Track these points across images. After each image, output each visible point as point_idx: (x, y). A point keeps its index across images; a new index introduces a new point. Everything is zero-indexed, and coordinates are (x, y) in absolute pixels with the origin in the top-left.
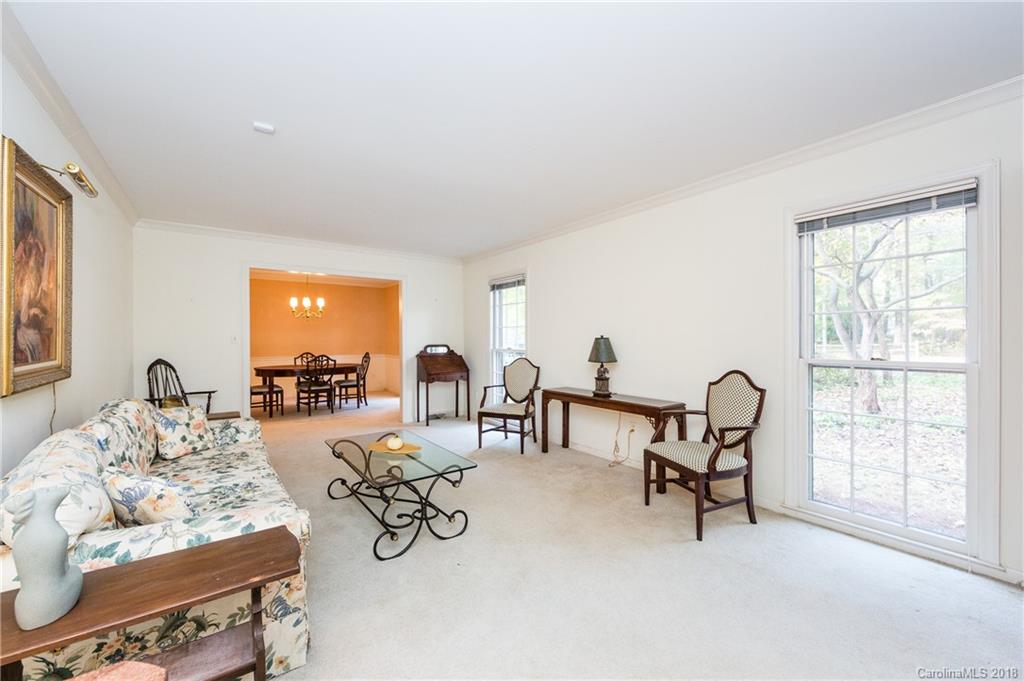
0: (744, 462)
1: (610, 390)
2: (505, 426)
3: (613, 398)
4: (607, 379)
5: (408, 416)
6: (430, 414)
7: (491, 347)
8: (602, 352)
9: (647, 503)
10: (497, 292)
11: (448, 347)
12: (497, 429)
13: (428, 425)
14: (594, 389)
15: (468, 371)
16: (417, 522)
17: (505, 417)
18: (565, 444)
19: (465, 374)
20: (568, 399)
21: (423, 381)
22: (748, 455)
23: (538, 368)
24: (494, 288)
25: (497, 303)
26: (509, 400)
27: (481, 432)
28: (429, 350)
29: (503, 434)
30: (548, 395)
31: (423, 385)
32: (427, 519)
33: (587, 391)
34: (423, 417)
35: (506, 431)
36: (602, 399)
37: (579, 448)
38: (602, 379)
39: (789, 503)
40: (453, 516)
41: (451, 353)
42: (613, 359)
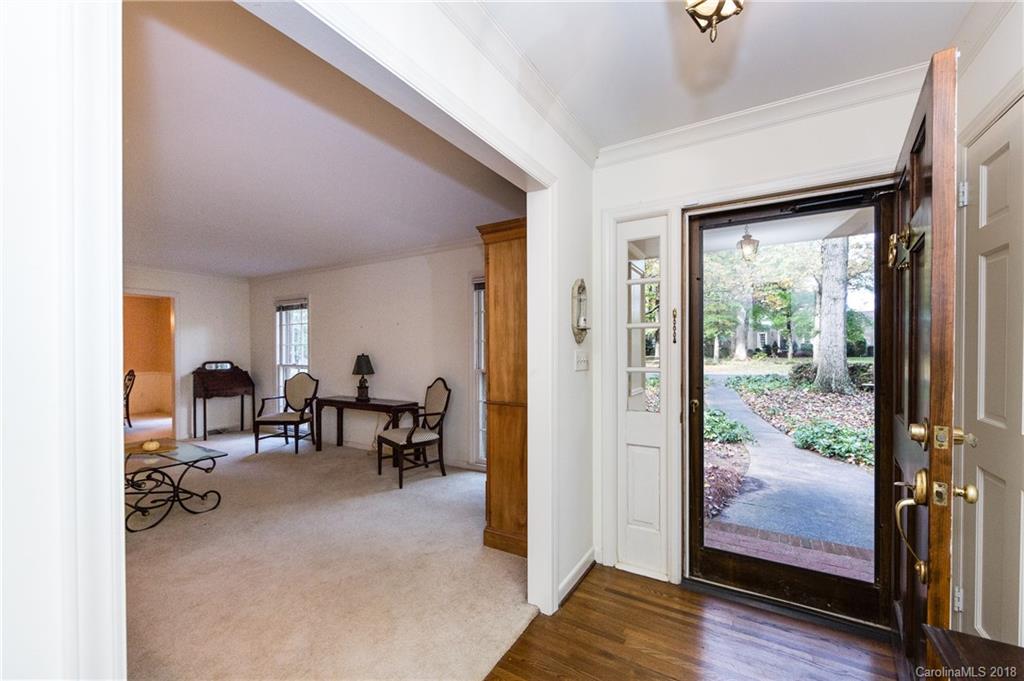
0: (437, 436)
1: (370, 396)
2: (286, 432)
3: (372, 402)
4: (367, 388)
5: (183, 433)
6: (208, 429)
7: (278, 363)
8: (364, 366)
9: (380, 473)
10: (284, 313)
11: (231, 363)
12: (278, 436)
13: (205, 439)
14: (356, 395)
15: (253, 385)
16: (170, 503)
17: (286, 423)
18: (340, 441)
19: (251, 389)
20: (341, 406)
21: (200, 397)
22: (440, 433)
23: (317, 381)
24: (281, 309)
25: (284, 322)
26: (290, 410)
27: (257, 440)
28: (207, 367)
29: (283, 439)
30: (322, 403)
31: (200, 402)
32: (180, 501)
33: (352, 397)
34: (200, 433)
35: (287, 437)
36: (363, 403)
37: (350, 445)
38: (363, 387)
39: (471, 461)
40: (205, 495)
41: (235, 369)
42: (371, 371)
